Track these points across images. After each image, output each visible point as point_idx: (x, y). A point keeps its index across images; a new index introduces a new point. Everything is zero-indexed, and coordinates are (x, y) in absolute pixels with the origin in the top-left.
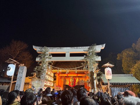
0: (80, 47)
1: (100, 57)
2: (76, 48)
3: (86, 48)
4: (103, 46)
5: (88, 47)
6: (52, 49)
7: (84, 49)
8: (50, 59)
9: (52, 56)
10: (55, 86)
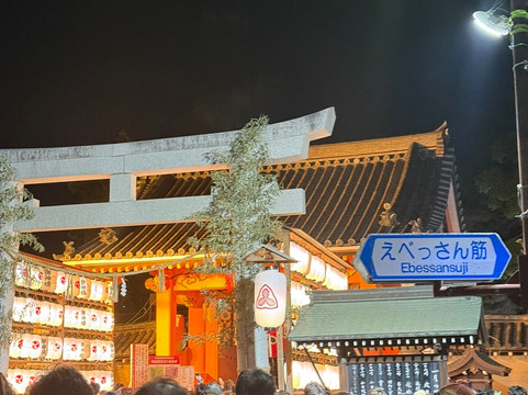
0: (189, 139)
1: (299, 193)
2: (162, 142)
3: (221, 142)
5: (232, 135)
6: (33, 158)
7: (206, 150)
8: (28, 221)
9: (36, 202)
10: (139, 357)
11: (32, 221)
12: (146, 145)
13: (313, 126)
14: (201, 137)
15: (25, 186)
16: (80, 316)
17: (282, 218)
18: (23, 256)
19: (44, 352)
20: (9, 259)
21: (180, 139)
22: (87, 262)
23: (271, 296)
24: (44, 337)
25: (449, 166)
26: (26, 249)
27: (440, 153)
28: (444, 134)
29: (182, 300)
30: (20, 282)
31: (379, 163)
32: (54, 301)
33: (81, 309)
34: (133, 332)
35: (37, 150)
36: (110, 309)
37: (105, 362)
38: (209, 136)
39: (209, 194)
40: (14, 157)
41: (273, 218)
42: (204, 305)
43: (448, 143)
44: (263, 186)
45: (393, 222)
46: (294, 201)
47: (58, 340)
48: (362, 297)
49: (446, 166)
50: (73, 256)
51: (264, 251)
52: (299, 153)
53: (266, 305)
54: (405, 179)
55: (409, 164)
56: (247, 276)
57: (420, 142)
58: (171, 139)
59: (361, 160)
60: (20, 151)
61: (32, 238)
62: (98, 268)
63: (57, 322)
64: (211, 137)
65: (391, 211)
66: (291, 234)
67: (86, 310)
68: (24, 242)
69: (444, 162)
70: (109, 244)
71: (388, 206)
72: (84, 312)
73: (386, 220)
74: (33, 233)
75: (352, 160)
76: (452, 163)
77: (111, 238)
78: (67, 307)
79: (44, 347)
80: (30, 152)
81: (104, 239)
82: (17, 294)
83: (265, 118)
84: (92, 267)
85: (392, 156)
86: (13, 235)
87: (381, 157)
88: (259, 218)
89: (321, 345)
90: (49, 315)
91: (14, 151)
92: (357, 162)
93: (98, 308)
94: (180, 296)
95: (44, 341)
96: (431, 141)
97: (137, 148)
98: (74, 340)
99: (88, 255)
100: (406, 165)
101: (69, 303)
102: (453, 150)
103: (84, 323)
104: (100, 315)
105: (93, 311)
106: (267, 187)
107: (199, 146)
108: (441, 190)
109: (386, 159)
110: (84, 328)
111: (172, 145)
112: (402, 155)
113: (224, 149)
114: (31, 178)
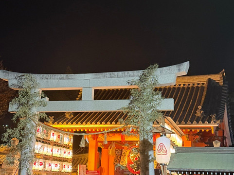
0: (120, 73)
2: (108, 74)
3: (136, 75)
4: (181, 67)
5: (140, 72)
6: (47, 78)
7: (128, 79)
8: (43, 107)
9: (47, 99)
10: (82, 171)
11: (45, 107)
12: (100, 75)
13: (179, 70)
14: (126, 72)
15: (42, 91)
16: (59, 151)
17: (163, 112)
18: (41, 123)
19: (44, 167)
20: (34, 124)
21: (116, 73)
22: (60, 126)
23: (164, 149)
24: (45, 161)
25: (226, 90)
26: (42, 120)
27: (221, 84)
28: (223, 75)
29: (100, 145)
30: (39, 135)
31: (192, 87)
32: (49, 144)
33: (60, 148)
34: (76, 158)
35: (49, 75)
36: (70, 148)
37: (68, 172)
38: (130, 72)
39: (129, 99)
40: (38, 77)
41: (159, 112)
42: (109, 148)
43: (225, 79)
44: (154, 96)
45: (202, 115)
46: (169, 104)
47: (50, 162)
48: (200, 151)
49: (224, 90)
50: (53, 123)
51: (161, 128)
52: (172, 82)
53: (161, 153)
54: (206, 95)
55: (207, 88)
56: (146, 138)
57: (212, 78)
58: (112, 73)
59: (184, 85)
60: (41, 75)
61: (45, 115)
62: (64, 129)
63: (50, 154)
64: (131, 73)
65: (201, 110)
66: (166, 119)
67: (62, 148)
68: (42, 117)
69: (224, 88)
70: (70, 118)
71: (200, 107)
72: (61, 150)
73: (199, 114)
74: (46, 113)
75: (180, 85)
76: (226, 89)
77: (70, 116)
78: (54, 147)
79: (45, 165)
80: (46, 76)
81: (67, 116)
82: (37, 141)
83: (157, 65)
84: (62, 128)
85: (198, 84)
86: (37, 113)
87: (194, 84)
88: (152, 111)
89: (178, 173)
90: (47, 150)
91: (39, 75)
92: (182, 86)
93: (66, 148)
94: (99, 143)
95: (45, 162)
96: (217, 78)
97: (96, 76)
98: (56, 162)
99: (60, 123)
100: (206, 89)
101: (55, 145)
102: (227, 82)
103: (61, 155)
104: (67, 151)
105: (65, 149)
106: (156, 97)
107: (125, 76)
108: (222, 101)
109: (196, 85)
110: (61, 156)
111: (112, 75)
112: (203, 84)
113: (137, 78)
114: (46, 87)
